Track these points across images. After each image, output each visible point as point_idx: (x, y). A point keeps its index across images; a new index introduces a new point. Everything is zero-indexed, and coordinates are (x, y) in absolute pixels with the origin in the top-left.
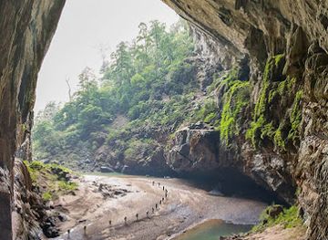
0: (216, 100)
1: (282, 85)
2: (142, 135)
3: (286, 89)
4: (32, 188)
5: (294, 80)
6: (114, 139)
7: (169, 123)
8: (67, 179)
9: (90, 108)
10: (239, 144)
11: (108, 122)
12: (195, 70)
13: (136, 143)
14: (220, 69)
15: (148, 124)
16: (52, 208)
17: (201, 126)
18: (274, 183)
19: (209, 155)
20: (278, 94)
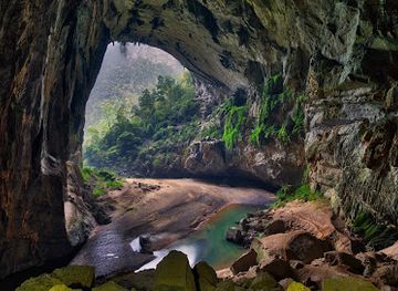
0: (218, 122)
1: (282, 95)
2: (165, 150)
3: (286, 97)
4: (84, 186)
5: (293, 90)
6: (144, 155)
7: (184, 140)
8: (113, 180)
9: (126, 134)
10: (242, 148)
11: (139, 143)
12: (198, 106)
13: (160, 156)
14: (216, 104)
15: (169, 142)
16: (102, 200)
17: (209, 140)
18: (274, 173)
19: (219, 158)
20: (279, 103)
